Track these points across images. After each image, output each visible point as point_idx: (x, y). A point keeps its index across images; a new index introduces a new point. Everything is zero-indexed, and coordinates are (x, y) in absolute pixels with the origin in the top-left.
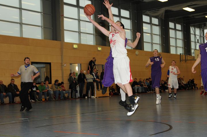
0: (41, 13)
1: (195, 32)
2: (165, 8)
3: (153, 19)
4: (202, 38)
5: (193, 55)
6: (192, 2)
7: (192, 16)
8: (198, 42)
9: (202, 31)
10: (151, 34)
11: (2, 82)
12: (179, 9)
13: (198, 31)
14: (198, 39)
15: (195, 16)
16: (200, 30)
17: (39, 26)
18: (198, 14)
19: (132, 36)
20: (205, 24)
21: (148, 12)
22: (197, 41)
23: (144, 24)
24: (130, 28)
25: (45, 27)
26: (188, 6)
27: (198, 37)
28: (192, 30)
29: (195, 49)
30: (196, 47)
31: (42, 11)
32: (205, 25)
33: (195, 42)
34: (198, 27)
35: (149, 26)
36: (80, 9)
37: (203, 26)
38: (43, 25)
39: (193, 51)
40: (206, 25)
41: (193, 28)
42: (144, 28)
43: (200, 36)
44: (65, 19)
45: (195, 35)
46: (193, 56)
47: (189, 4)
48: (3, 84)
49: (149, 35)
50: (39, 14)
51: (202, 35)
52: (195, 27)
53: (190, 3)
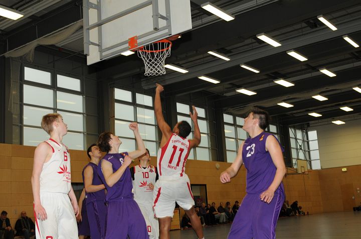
0: (83, 114)
1: (295, 135)
2: (253, 104)
3: (237, 118)
4: (306, 143)
5: (295, 167)
6: (289, 96)
7: (291, 114)
8: (301, 149)
9: (304, 133)
10: (236, 139)
11: (25, 213)
12: (273, 105)
13: (299, 134)
14: (300, 144)
15: (295, 113)
16: (303, 132)
17: (80, 132)
18: (298, 111)
19: (210, 143)
20: (309, 123)
21: (231, 110)
22: (299, 148)
23: (226, 126)
24: (206, 132)
25: (88, 134)
26: (285, 101)
27: (300, 142)
28: (291, 132)
29: (298, 159)
30: (298, 155)
31: (85, 112)
32: (308, 125)
33: (297, 149)
34: (299, 129)
35: (233, 128)
36: (137, 108)
37: (306, 126)
38: (85, 131)
39: (294, 161)
40: (311, 125)
41: (293, 130)
42: (226, 131)
43: (303, 141)
44: (116, 121)
45: (296, 139)
46: (294, 169)
47: (285, 97)
48: (27, 217)
49: (233, 140)
50: (81, 116)
51: (305, 139)
52: (295, 128)
53: (287, 96)
